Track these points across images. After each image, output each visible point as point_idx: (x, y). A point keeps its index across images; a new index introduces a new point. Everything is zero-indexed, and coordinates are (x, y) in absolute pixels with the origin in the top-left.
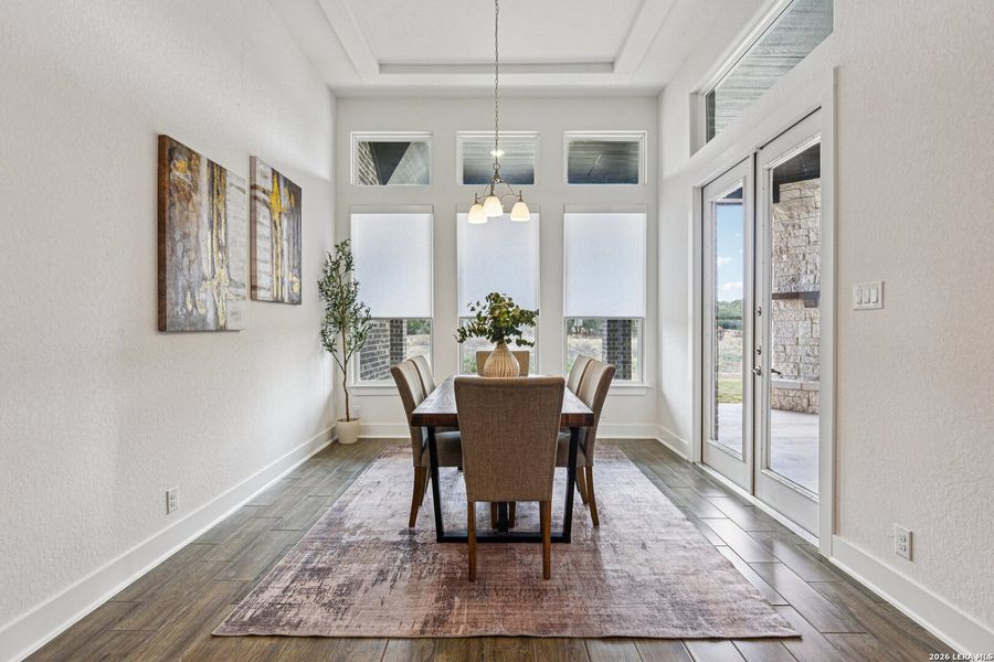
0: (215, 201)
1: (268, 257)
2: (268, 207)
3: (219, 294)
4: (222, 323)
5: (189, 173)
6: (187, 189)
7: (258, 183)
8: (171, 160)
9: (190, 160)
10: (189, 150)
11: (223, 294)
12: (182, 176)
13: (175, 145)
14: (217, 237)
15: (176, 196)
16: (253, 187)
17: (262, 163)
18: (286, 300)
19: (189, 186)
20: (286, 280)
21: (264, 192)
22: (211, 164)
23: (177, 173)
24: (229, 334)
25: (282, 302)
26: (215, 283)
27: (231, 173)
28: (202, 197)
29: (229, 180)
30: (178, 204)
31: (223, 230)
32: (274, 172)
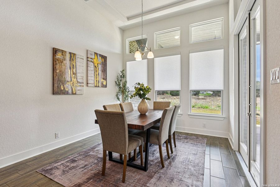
0: (72, 62)
1: (93, 75)
2: (93, 62)
3: (73, 85)
4: (74, 92)
5: (62, 56)
6: (61, 60)
7: (88, 57)
8: (56, 53)
9: (62, 53)
10: (62, 50)
11: (75, 85)
12: (59, 57)
13: (57, 50)
14: (73, 71)
15: (57, 62)
16: (88, 58)
17: (90, 51)
18: (100, 86)
19: (62, 59)
20: (100, 81)
21: (91, 59)
22: (70, 53)
23: (58, 56)
24: (77, 95)
25: (98, 87)
26: (72, 83)
27: (78, 55)
28: (67, 62)
29: (77, 57)
30: (58, 64)
31: (75, 69)
32: (95, 53)
